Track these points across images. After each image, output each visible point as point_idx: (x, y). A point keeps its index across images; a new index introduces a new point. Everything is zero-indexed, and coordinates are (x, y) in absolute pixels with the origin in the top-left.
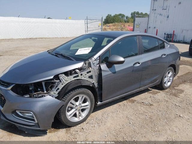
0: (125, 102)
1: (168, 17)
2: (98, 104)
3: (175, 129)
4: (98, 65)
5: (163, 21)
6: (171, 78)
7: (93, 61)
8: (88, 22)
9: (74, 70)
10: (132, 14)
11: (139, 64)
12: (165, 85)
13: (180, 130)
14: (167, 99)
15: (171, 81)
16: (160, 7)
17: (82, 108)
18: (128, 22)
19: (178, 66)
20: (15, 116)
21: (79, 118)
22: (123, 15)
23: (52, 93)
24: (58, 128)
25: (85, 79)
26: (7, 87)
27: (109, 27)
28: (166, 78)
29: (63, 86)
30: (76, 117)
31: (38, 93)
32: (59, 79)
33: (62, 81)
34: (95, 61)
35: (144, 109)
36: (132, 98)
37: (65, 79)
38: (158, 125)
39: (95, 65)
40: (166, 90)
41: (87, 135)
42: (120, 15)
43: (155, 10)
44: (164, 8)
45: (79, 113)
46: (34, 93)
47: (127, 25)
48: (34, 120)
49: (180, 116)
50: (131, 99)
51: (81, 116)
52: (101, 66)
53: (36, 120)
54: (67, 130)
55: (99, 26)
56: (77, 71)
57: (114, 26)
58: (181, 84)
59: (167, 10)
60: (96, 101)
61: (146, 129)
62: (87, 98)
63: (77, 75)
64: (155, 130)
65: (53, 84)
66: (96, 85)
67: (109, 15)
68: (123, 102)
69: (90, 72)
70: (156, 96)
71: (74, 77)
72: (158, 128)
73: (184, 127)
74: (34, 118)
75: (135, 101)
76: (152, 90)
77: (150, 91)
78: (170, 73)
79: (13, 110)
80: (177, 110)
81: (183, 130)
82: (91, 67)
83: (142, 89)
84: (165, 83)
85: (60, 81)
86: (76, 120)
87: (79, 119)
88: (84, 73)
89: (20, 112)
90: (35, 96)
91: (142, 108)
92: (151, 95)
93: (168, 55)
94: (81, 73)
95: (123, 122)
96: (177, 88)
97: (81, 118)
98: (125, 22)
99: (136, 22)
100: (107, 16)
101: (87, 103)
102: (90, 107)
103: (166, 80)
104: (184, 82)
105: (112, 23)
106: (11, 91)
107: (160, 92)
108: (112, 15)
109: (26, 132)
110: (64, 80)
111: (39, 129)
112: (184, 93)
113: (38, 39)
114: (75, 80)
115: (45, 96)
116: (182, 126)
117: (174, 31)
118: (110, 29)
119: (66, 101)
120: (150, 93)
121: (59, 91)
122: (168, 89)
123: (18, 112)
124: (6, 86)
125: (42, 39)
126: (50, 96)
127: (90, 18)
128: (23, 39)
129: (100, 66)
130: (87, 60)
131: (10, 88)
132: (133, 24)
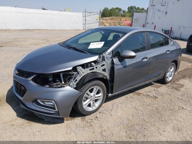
0: (131, 94)
1: (166, 13)
2: (109, 95)
3: (180, 119)
4: (111, 59)
5: (161, 17)
6: (173, 73)
7: (107, 55)
8: (86, 15)
9: (90, 63)
10: (128, 9)
11: (147, 59)
12: (167, 79)
13: (184, 120)
14: (169, 92)
15: (173, 75)
16: (159, 2)
17: (95, 99)
18: (125, 16)
19: (180, 62)
20: (35, 105)
21: (92, 107)
22: (120, 9)
23: (71, 84)
24: (73, 116)
25: (99, 72)
26: (27, 77)
27: (106, 21)
28: (169, 73)
29: (80, 78)
30: (90, 107)
31: (57, 83)
32: (76, 71)
33: (80, 74)
34: (108, 56)
35: (150, 102)
36: (138, 91)
37: (83, 71)
38: (164, 116)
39: (108, 58)
40: (168, 84)
41: (101, 123)
42: (117, 8)
43: (154, 6)
44: (163, 4)
45: (93, 103)
46: (54, 83)
47: (123, 19)
48: (54, 109)
49: (183, 108)
50: (136, 92)
51: (94, 106)
52: (114, 60)
53: (56, 108)
54: (82, 118)
55: (97, 20)
56: (93, 64)
57: (111, 20)
58: (180, 79)
59: (166, 6)
60: (108, 93)
61: (154, 118)
62: (101, 89)
63: (93, 67)
64: (162, 120)
65: (71, 76)
66: (108, 77)
67: (106, 8)
68: (130, 94)
69: (104, 65)
70: (159, 89)
71: (90, 70)
72: (164, 118)
73: (188, 118)
74: (55, 106)
75: (141, 94)
76: (155, 84)
77: (154, 85)
78: (172, 69)
79: (34, 99)
80: (179, 102)
81: (187, 120)
82: (105, 61)
83: (147, 82)
84: (167, 78)
85: (78, 73)
86: (90, 109)
87: (93, 109)
88: (99, 66)
89: (41, 101)
90: (54, 86)
91: (148, 100)
92: (154, 88)
93: (171, 51)
94: (96, 66)
95: (132, 112)
96: (178, 83)
97: (94, 108)
98: (122, 16)
99: (134, 17)
100: (104, 9)
101: (100, 94)
102: (102, 98)
103: (168, 74)
104: (184, 77)
105: (109, 17)
106: (31, 81)
107: (162, 86)
108: (109, 9)
109: (46, 120)
110: (81, 72)
111: (59, 116)
112: (185, 87)
113: (35, 31)
114: (91, 72)
115: (64, 87)
116: (186, 117)
117: (171, 28)
118: (107, 23)
119: (83, 92)
120: (153, 87)
121: (77, 82)
122: (170, 83)
123: (39, 101)
124: (25, 76)
125: (39, 31)
126: (69, 86)
127: (88, 11)
128: (20, 30)
129: (112, 60)
130: (101, 53)
131: (31, 78)
132: (131, 18)
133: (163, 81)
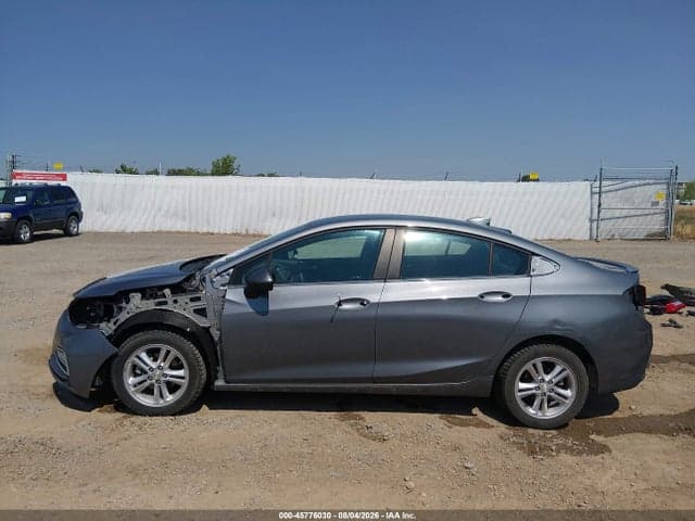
2: (216, 384)
4: (226, 287)
7: (213, 276)
8: (603, 189)
11: (363, 304)
12: (529, 410)
15: (568, 402)
21: (157, 400)
25: (183, 313)
29: (128, 316)
33: (128, 307)
34: (218, 278)
37: (135, 303)
39: (217, 285)
45: (161, 390)
52: (228, 290)
55: (655, 203)
56: (167, 291)
62: (180, 357)
63: (165, 300)
69: (199, 299)
71: (158, 304)
76: (474, 415)
78: (556, 371)
82: (206, 290)
87: (158, 404)
88: (183, 299)
94: (175, 298)
97: (162, 404)
103: (528, 388)
110: (132, 305)
121: (118, 323)
127: (615, 175)
133: (500, 407)
